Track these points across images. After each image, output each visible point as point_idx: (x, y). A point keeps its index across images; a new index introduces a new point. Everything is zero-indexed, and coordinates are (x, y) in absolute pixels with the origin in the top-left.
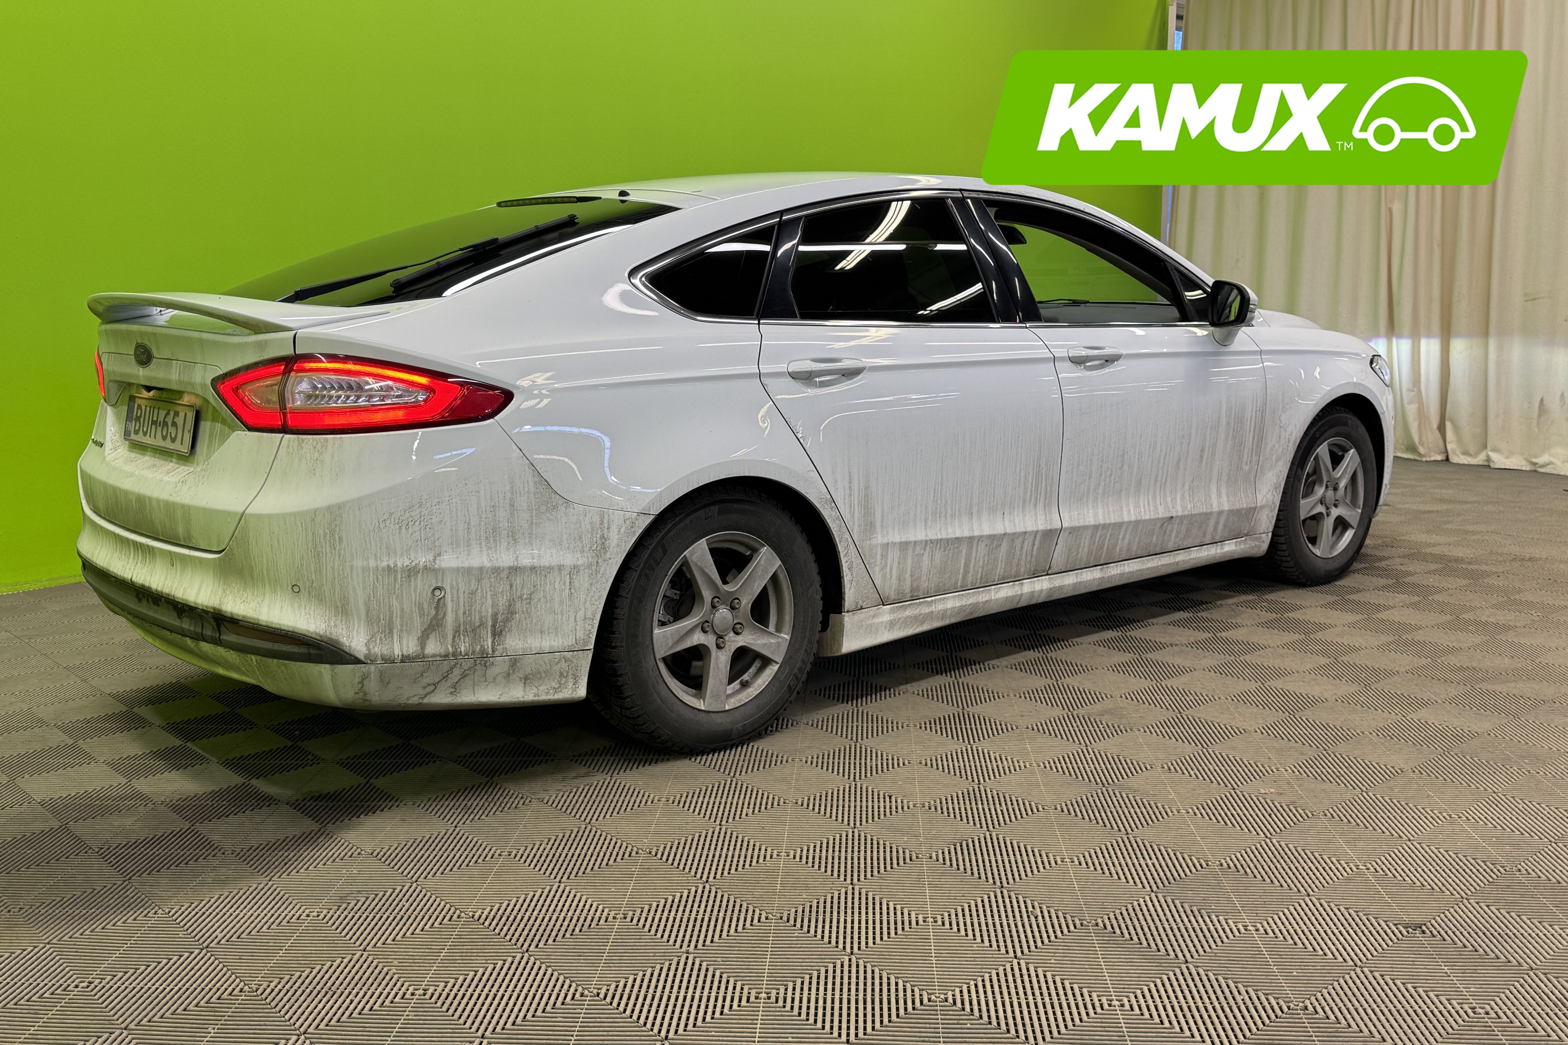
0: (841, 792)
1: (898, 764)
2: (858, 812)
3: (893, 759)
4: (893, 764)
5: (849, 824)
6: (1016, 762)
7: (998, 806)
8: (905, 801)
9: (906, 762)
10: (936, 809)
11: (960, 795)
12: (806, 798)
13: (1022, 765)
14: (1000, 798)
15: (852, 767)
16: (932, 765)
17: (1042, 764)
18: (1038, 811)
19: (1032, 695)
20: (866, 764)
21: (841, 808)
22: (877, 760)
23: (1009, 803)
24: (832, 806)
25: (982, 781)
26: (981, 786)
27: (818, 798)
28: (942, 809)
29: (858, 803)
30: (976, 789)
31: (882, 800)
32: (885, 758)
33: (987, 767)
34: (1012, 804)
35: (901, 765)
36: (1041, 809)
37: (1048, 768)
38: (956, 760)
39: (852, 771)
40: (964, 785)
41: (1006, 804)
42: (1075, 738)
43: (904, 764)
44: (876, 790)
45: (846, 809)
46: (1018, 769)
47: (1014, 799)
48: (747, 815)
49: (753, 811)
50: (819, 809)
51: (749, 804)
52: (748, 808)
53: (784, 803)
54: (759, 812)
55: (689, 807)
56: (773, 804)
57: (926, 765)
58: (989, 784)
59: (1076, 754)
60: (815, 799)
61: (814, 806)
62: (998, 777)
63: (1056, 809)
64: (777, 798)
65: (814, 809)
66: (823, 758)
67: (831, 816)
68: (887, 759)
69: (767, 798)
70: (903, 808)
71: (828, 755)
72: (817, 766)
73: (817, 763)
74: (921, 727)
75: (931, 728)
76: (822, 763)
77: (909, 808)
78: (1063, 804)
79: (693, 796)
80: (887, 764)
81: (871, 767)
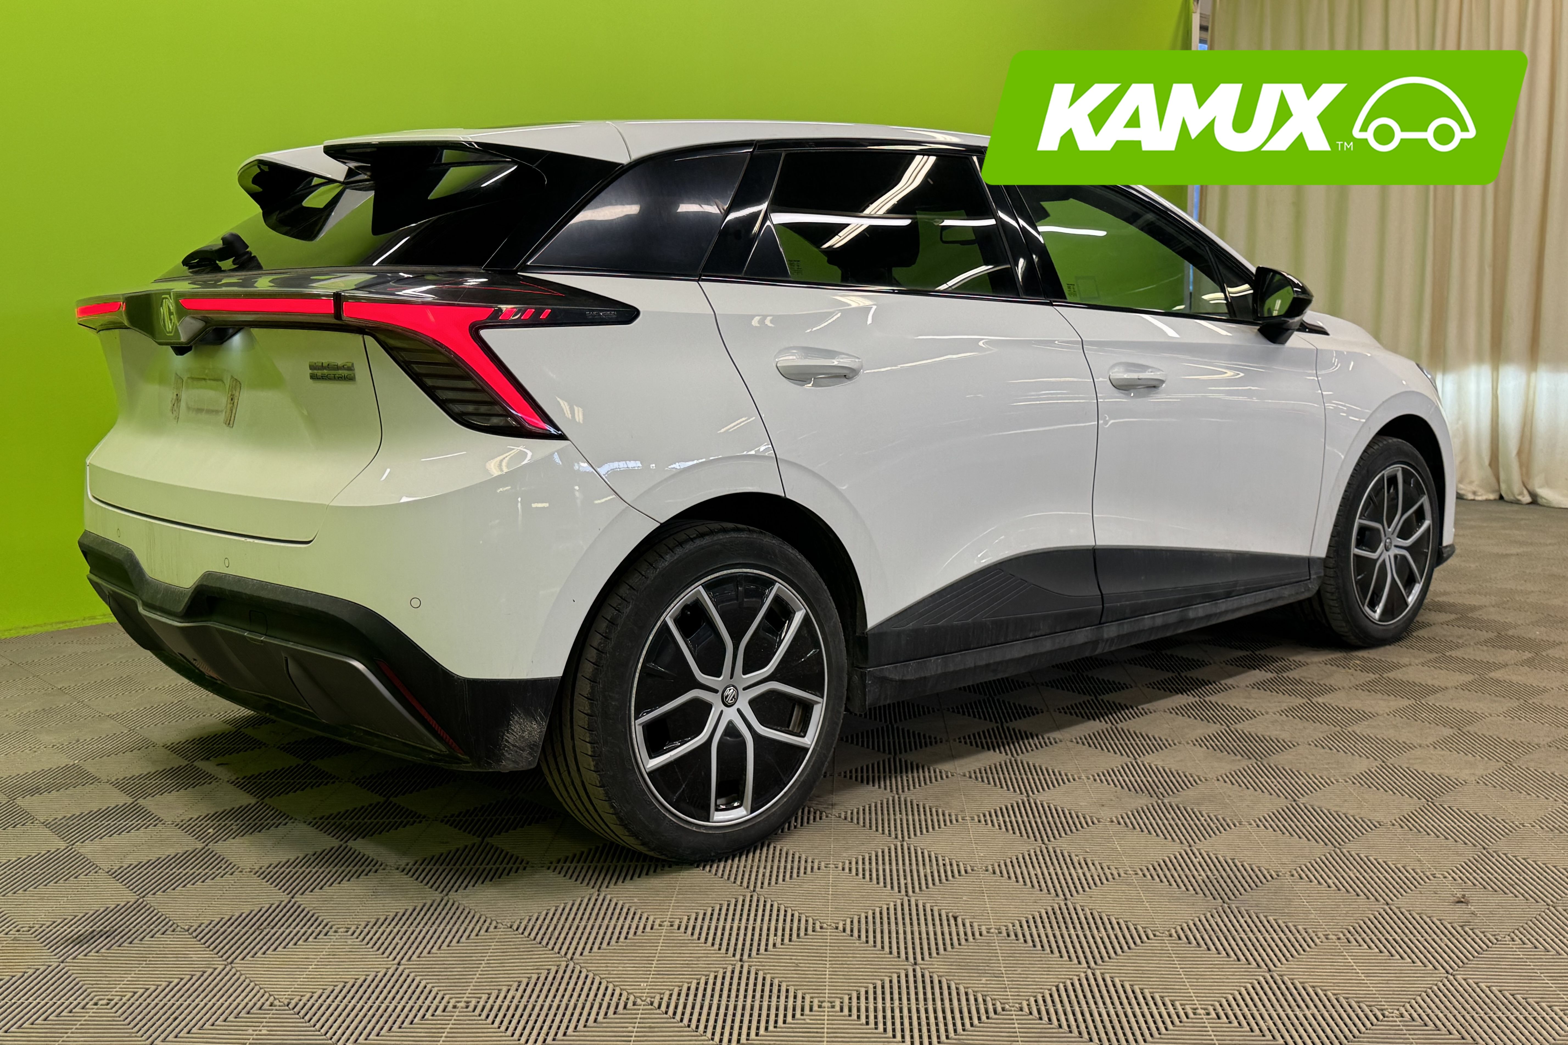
0: (892, 911)
1: (959, 872)
2: (915, 941)
3: (951, 865)
4: (952, 872)
5: (907, 958)
6: (1107, 869)
7: (1094, 931)
8: (975, 924)
9: (969, 869)
11: (1044, 916)
12: (848, 921)
13: (1118, 872)
14: (1096, 921)
15: (902, 877)
16: (1001, 873)
17: (1143, 872)
18: (1148, 938)
19: (1109, 777)
20: (918, 871)
21: (894, 935)
22: (931, 866)
23: (1109, 926)
24: (882, 932)
25: (1068, 895)
26: (1069, 903)
27: (863, 921)
28: (1024, 936)
29: (916, 928)
30: (1063, 907)
32: (941, 863)
33: (1070, 875)
34: (1113, 928)
35: (963, 872)
36: (1151, 936)
38: (1030, 866)
39: (902, 882)
40: (1045, 902)
41: (1105, 928)
43: (966, 872)
44: (936, 909)
47: (1114, 922)
48: (774, 945)
49: (783, 940)
50: (867, 937)
51: (776, 930)
52: (775, 935)
53: (821, 928)
54: (790, 940)
55: (700, 934)
56: (806, 930)
57: (994, 873)
58: (1079, 900)
59: (1179, 857)
60: (859, 922)
61: (859, 931)
62: (1087, 889)
63: (1171, 936)
64: (811, 921)
65: (859, 936)
66: (863, 863)
67: (883, 947)
68: (944, 865)
69: (799, 920)
70: (973, 935)
71: (870, 859)
72: (857, 874)
73: (857, 869)
74: (979, 821)
75: (992, 821)
76: (864, 870)
77: (981, 935)
78: (1179, 928)
79: (703, 919)
80: (945, 872)
81: (925, 876)
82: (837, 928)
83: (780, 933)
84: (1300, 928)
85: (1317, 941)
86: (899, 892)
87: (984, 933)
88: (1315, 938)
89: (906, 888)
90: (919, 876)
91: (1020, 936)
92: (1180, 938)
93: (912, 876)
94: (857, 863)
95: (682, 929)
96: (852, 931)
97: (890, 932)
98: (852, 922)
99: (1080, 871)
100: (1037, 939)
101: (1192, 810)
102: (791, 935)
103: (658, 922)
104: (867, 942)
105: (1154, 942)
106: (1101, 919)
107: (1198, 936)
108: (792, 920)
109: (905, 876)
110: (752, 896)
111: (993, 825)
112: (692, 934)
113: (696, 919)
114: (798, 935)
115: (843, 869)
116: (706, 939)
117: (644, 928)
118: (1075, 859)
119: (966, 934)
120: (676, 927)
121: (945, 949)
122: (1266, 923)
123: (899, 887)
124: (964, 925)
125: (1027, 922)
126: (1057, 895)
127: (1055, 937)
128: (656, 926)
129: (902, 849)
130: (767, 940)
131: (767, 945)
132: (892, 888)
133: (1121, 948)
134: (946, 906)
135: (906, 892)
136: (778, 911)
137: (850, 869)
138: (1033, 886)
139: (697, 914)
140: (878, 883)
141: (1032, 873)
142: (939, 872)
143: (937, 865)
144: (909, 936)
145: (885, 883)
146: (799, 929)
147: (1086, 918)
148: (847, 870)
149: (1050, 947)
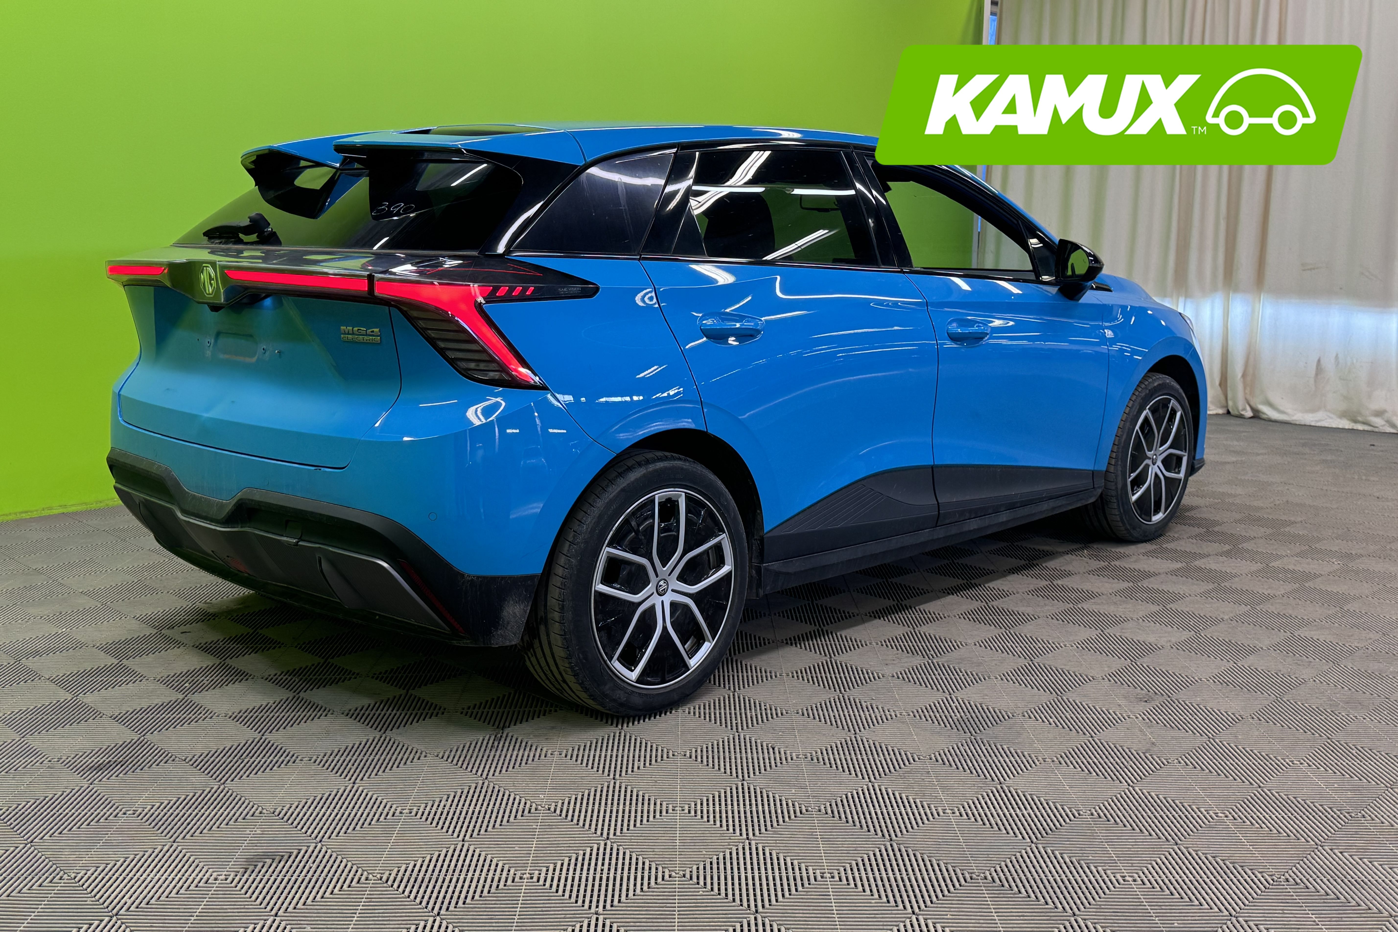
0: (726, 743)
1: (777, 714)
2: (745, 765)
3: (771, 709)
4: (772, 714)
5: (737, 776)
6: (887, 712)
7: (876, 756)
8: (788, 752)
9: (784, 712)
10: (818, 760)
11: (839, 746)
12: (694, 750)
13: (893, 714)
14: (877, 748)
15: (734, 719)
16: (808, 715)
17: (911, 714)
18: (914, 761)
19: (892, 643)
20: (746, 714)
21: (727, 760)
22: (756, 710)
23: (886, 753)
24: (719, 758)
25: (857, 731)
26: (858, 736)
27: (705, 750)
28: (823, 760)
29: (744, 755)
30: (854, 739)
31: (766, 751)
32: (763, 708)
33: (860, 716)
34: (889, 754)
35: (780, 715)
36: (917, 759)
37: (918, 717)
38: (830, 710)
39: (734, 722)
40: (840, 736)
41: (883, 754)
42: (939, 686)
43: (782, 714)
44: (759, 741)
45: (733, 760)
46: (889, 717)
47: (890, 749)
48: (639, 768)
49: (645, 764)
50: (707, 761)
51: (639, 757)
52: (639, 761)
53: (673, 755)
54: (650, 764)
55: (582, 760)
56: (662, 757)
57: (803, 715)
58: (865, 734)
59: (941, 702)
60: (702, 751)
61: (702, 758)
62: (872, 726)
63: (931, 759)
64: (665, 750)
65: (702, 761)
66: (704, 709)
67: (719, 769)
68: (766, 709)
69: (657, 750)
70: (786, 759)
71: (709, 706)
72: (700, 717)
73: (700, 713)
74: (793, 677)
75: (802, 677)
76: (705, 714)
77: (792, 759)
78: (937, 754)
79: (584, 750)
80: (766, 714)
81: (751, 717)
82: (685, 755)
83: (642, 759)
84: (1026, 753)
85: (1037, 763)
86: (732, 729)
87: (795, 758)
88: (1036, 761)
89: (737, 726)
90: (746, 717)
91: (821, 760)
92: (937, 761)
93: (741, 717)
94: (699, 708)
95: (569, 757)
96: (696, 757)
97: (724, 758)
98: (696, 751)
99: (867, 713)
100: (833, 762)
101: (954, 667)
102: (650, 761)
103: (549, 752)
104: (708, 765)
105: (918, 764)
106: (881, 747)
107: (951, 759)
108: (651, 750)
109: (736, 717)
110: (620, 733)
111: (803, 680)
112: (576, 761)
113: (579, 750)
114: (656, 761)
115: (689, 713)
116: (587, 764)
117: (540, 756)
118: (864, 705)
119: (781, 759)
120: (563, 755)
121: (765, 770)
122: (1001, 750)
123: (731, 726)
124: (779, 753)
125: (826, 750)
126: (849, 731)
127: (846, 760)
128: (549, 755)
129: (734, 698)
130: (633, 764)
131: (633, 768)
132: (726, 726)
133: (894, 768)
134: (767, 739)
135: (737, 729)
136: (641, 743)
137: (694, 713)
138: (832, 724)
139: (579, 746)
140: (715, 723)
141: (832, 714)
142: (761, 714)
143: (760, 709)
144: (739, 761)
145: (721, 723)
146: (656, 757)
147: (870, 747)
148: (692, 714)
149: (842, 767)
